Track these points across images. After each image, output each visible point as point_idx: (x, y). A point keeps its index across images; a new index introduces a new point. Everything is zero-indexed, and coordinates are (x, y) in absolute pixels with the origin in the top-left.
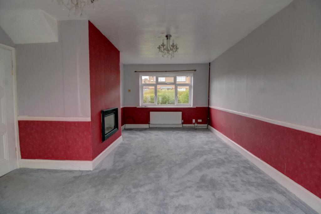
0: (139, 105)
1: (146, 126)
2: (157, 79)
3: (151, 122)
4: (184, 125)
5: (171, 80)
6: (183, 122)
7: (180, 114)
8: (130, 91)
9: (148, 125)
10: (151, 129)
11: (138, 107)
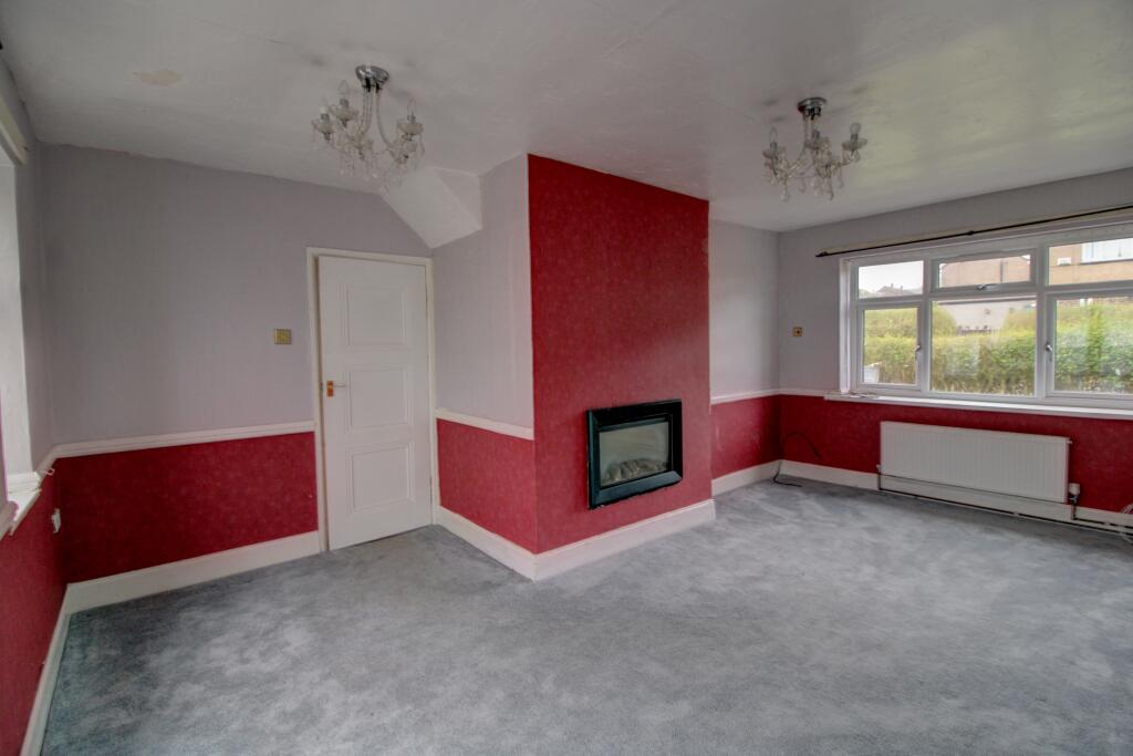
0: (837, 388)
1: (865, 480)
2: (930, 275)
3: (886, 465)
4: (1085, 513)
5: (1018, 268)
6: (1080, 496)
7: (1058, 447)
8: (799, 332)
9: (874, 476)
10: (884, 496)
11: (828, 397)
